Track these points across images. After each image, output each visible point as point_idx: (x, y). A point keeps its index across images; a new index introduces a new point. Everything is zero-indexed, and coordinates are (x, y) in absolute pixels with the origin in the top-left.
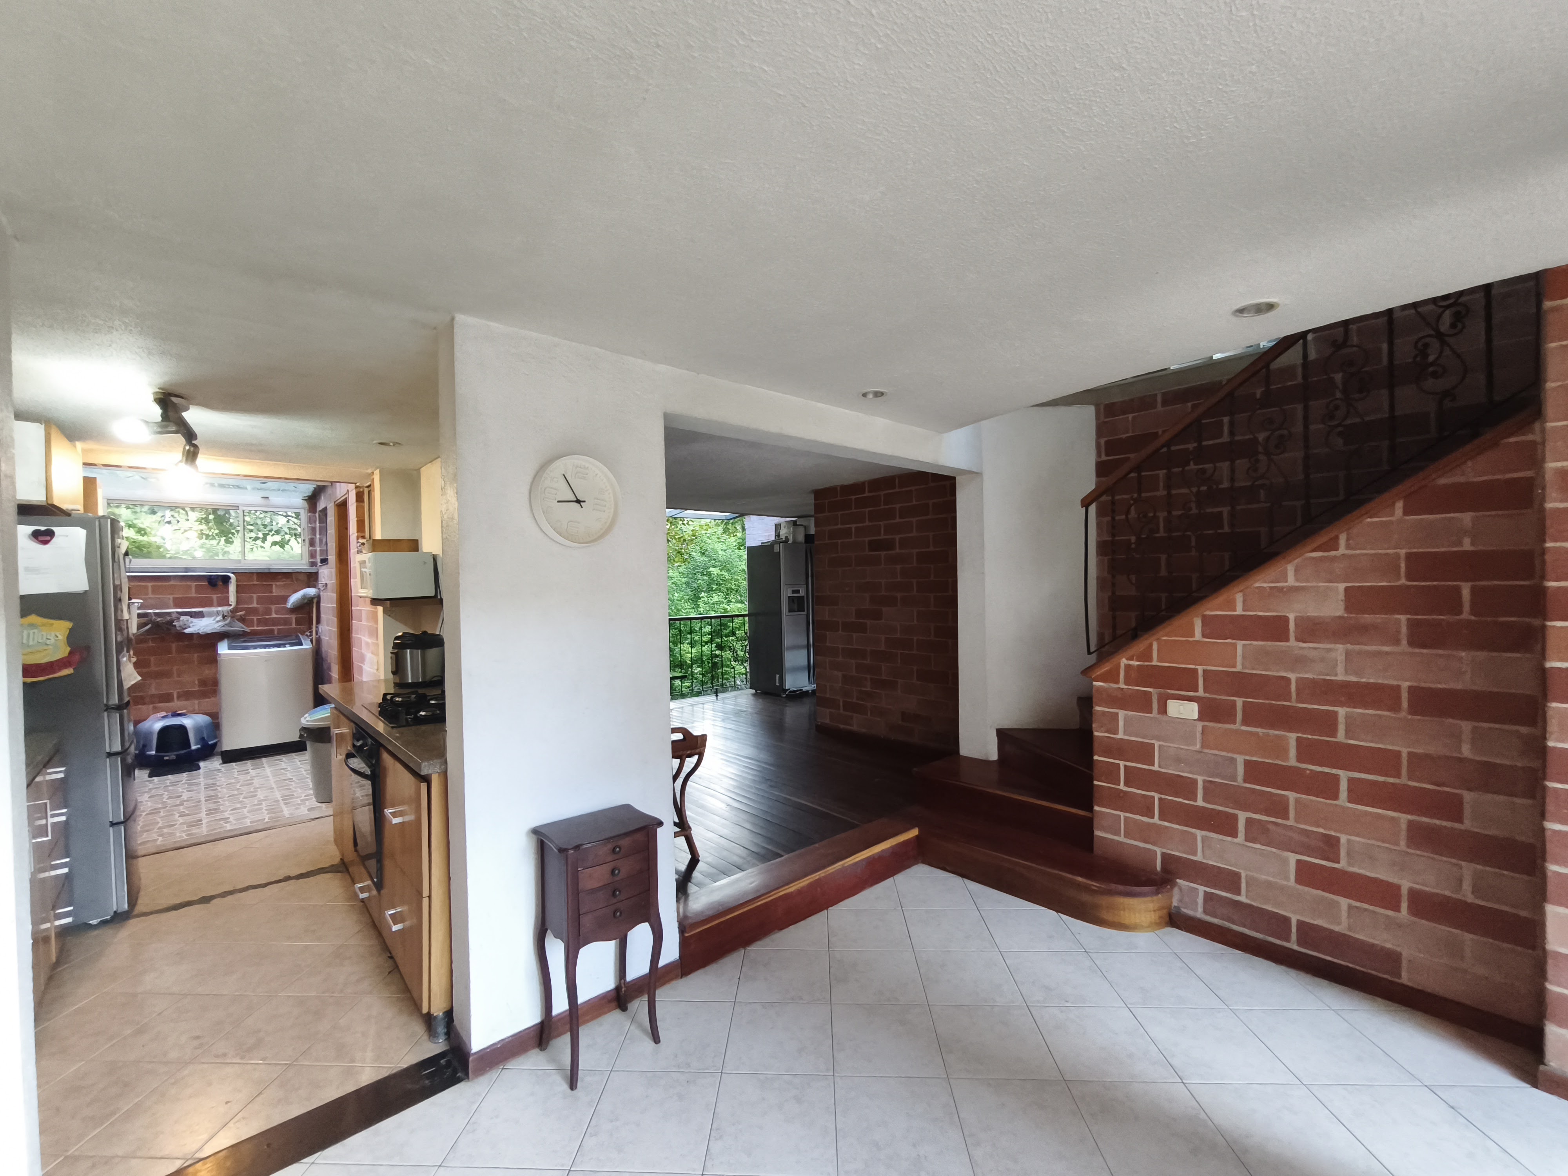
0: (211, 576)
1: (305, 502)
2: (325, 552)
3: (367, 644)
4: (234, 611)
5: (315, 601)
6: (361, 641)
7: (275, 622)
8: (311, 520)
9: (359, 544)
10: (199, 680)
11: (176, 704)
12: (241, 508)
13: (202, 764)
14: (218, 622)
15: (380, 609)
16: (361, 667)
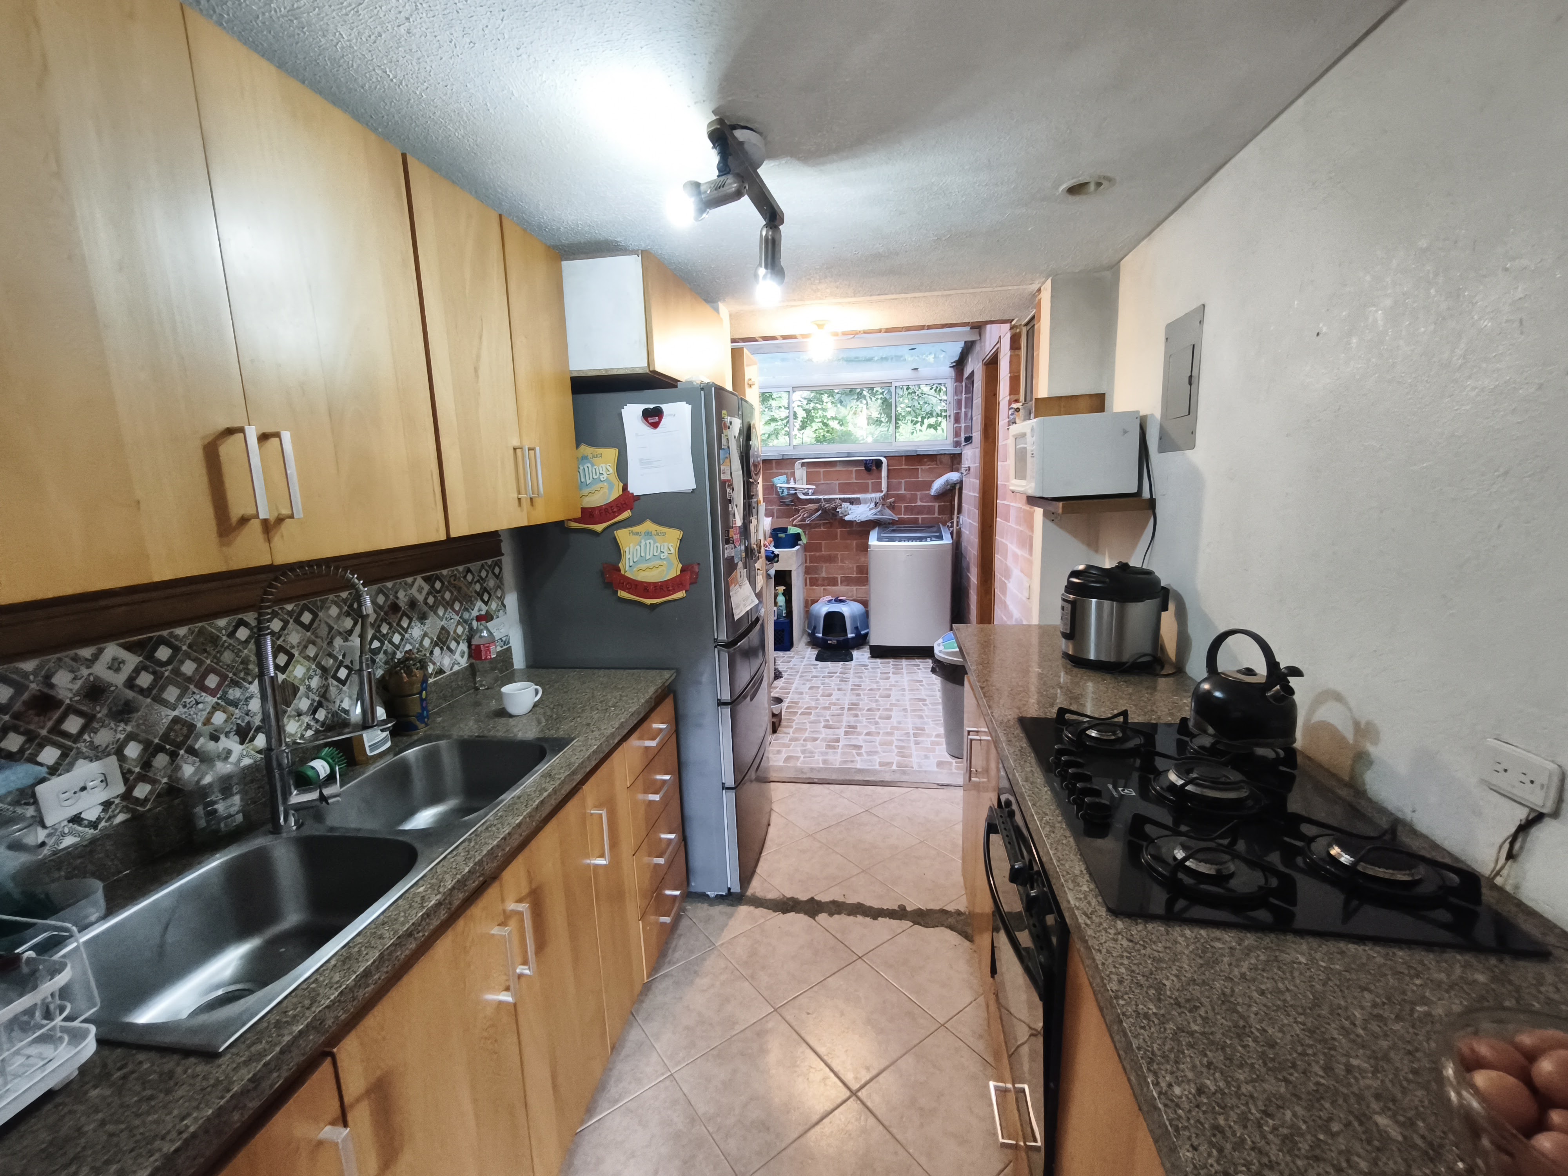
0: (866, 460)
1: (952, 369)
2: (969, 428)
3: (1015, 556)
4: (884, 498)
5: (957, 487)
6: (1007, 550)
7: (920, 510)
8: (957, 392)
9: (1011, 412)
10: (857, 567)
11: (840, 589)
12: (894, 385)
13: (855, 653)
14: (871, 509)
15: (1039, 512)
16: (1005, 584)
